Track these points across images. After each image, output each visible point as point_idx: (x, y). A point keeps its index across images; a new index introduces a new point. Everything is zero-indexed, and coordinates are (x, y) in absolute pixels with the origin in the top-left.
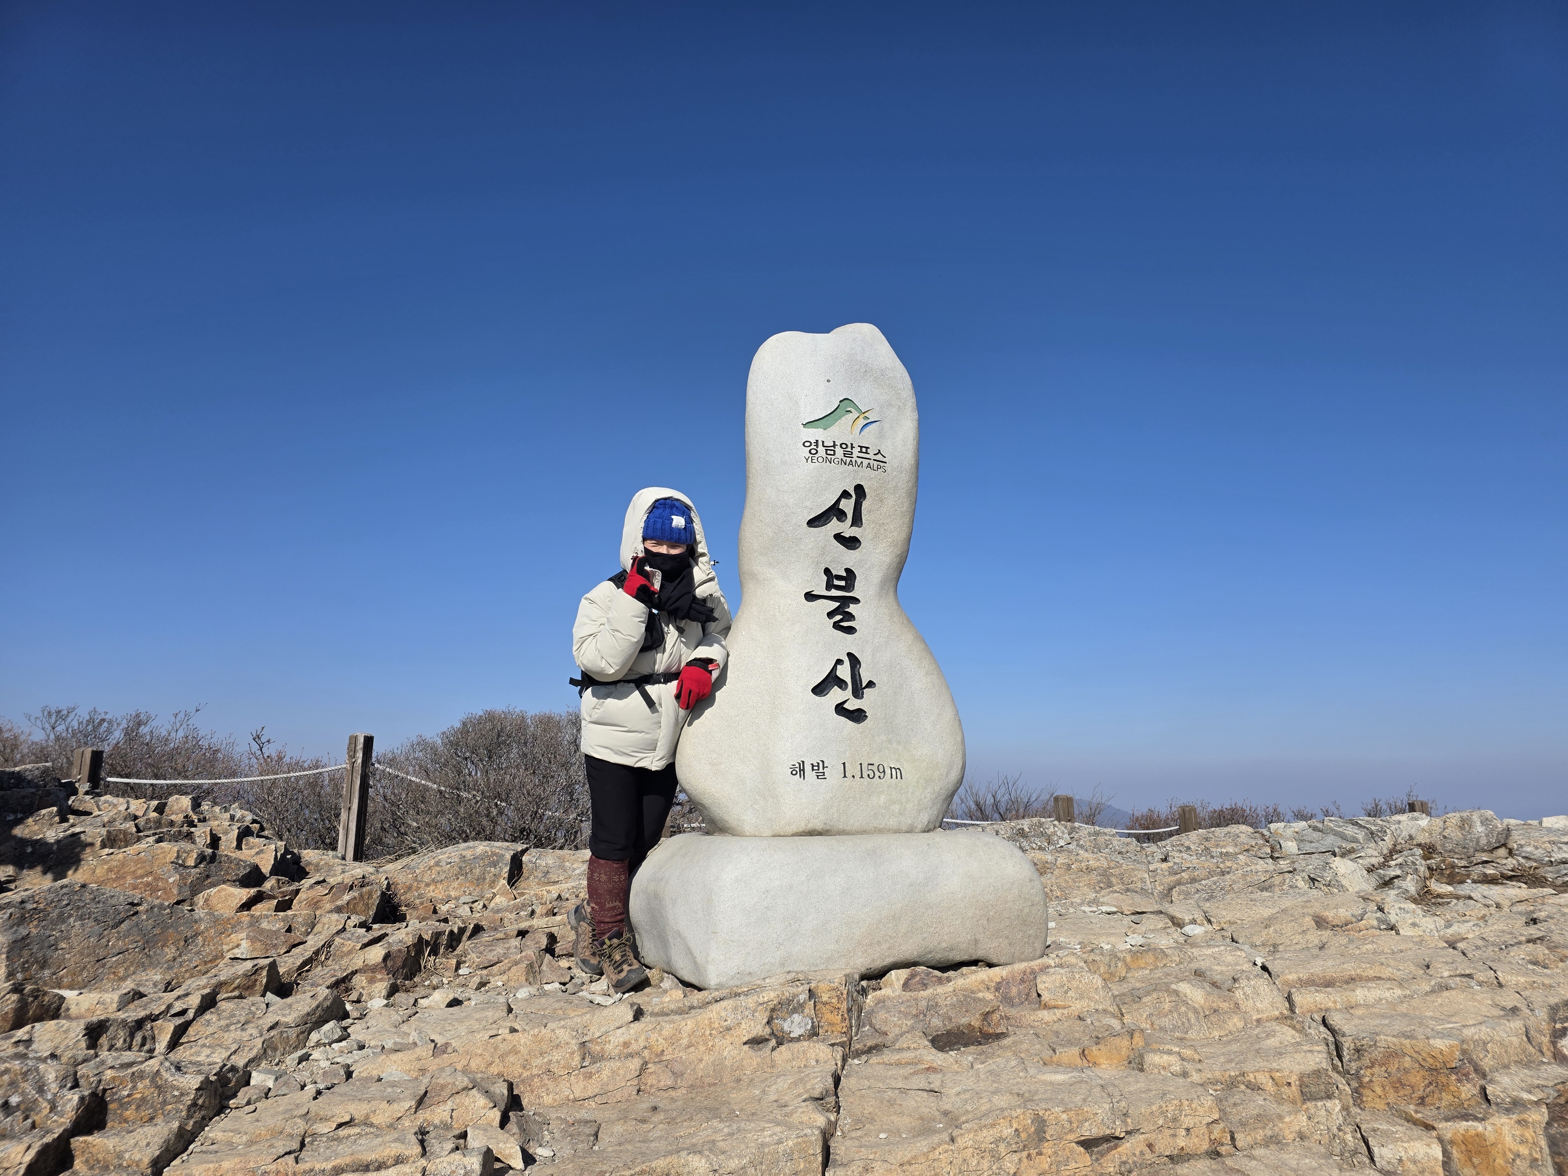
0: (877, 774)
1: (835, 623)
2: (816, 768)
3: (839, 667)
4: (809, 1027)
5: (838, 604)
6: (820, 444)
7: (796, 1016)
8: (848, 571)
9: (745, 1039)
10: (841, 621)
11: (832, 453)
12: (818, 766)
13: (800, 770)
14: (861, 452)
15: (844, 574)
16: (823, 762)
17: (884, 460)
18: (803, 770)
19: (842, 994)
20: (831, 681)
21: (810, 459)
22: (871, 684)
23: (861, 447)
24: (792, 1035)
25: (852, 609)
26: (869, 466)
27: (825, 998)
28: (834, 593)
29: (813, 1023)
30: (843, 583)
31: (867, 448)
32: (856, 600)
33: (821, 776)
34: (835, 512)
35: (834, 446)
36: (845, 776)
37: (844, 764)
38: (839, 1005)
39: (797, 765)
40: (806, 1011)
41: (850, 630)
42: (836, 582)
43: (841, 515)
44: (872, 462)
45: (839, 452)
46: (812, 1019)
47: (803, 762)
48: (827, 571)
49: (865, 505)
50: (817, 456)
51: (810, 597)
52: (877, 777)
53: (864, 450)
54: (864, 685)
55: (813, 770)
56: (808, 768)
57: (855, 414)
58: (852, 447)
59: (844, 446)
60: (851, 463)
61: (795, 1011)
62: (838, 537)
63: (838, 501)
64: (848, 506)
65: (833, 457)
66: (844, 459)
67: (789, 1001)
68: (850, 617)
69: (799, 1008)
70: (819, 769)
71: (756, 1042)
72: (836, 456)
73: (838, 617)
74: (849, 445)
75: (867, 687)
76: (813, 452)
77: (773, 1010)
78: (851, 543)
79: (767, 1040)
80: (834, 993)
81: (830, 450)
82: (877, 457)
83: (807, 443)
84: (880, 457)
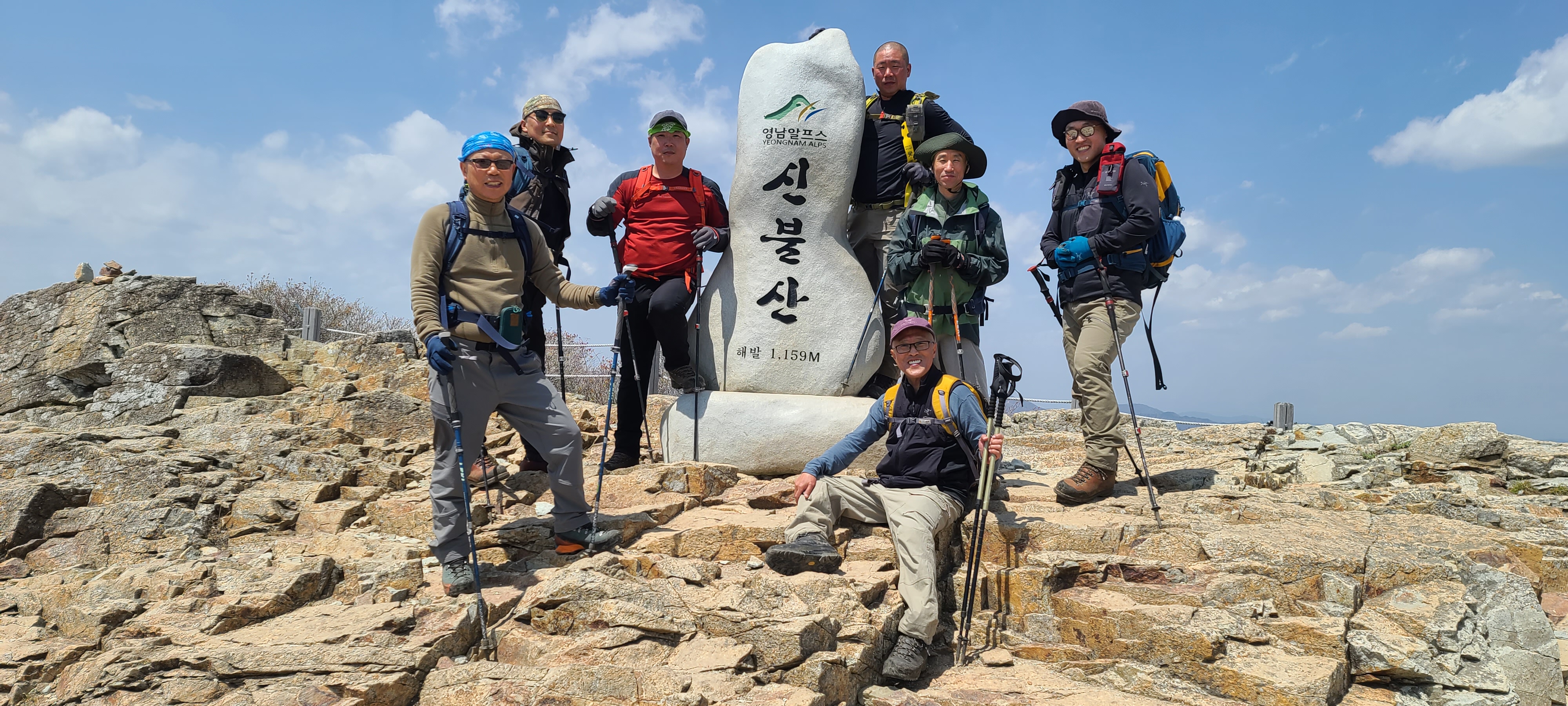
0: (799, 357)
1: (781, 257)
3: (779, 286)
4: (682, 487)
5: (786, 244)
6: (774, 131)
7: (675, 480)
8: (794, 219)
9: (644, 489)
10: (787, 255)
11: (782, 136)
12: (755, 350)
15: (793, 223)
16: (758, 348)
17: (825, 138)
18: (746, 351)
19: (702, 472)
20: (773, 295)
21: (764, 143)
22: (805, 299)
23: (805, 131)
24: (673, 490)
25: (798, 247)
26: (812, 144)
28: (784, 236)
29: (684, 485)
30: (792, 229)
31: (810, 131)
32: (802, 241)
33: (757, 355)
34: (783, 179)
35: (784, 131)
36: (773, 358)
37: (774, 350)
38: (700, 478)
39: (743, 348)
40: (681, 479)
41: (796, 262)
42: (786, 228)
43: (789, 182)
44: (813, 141)
45: (787, 136)
47: (746, 346)
48: (779, 221)
49: (809, 172)
50: (771, 140)
51: (764, 239)
53: (807, 133)
54: (798, 299)
55: (751, 352)
56: (749, 349)
57: (804, 106)
59: (792, 131)
60: (797, 143)
62: (787, 197)
63: (787, 171)
64: (794, 174)
65: (783, 140)
66: (792, 141)
67: (672, 473)
68: (797, 252)
69: (678, 477)
70: (755, 353)
71: (651, 491)
72: (785, 138)
74: (796, 130)
75: (801, 300)
76: (769, 137)
77: (663, 476)
78: (799, 201)
79: (658, 491)
80: (698, 471)
82: (817, 137)
83: (765, 131)
84: (821, 137)
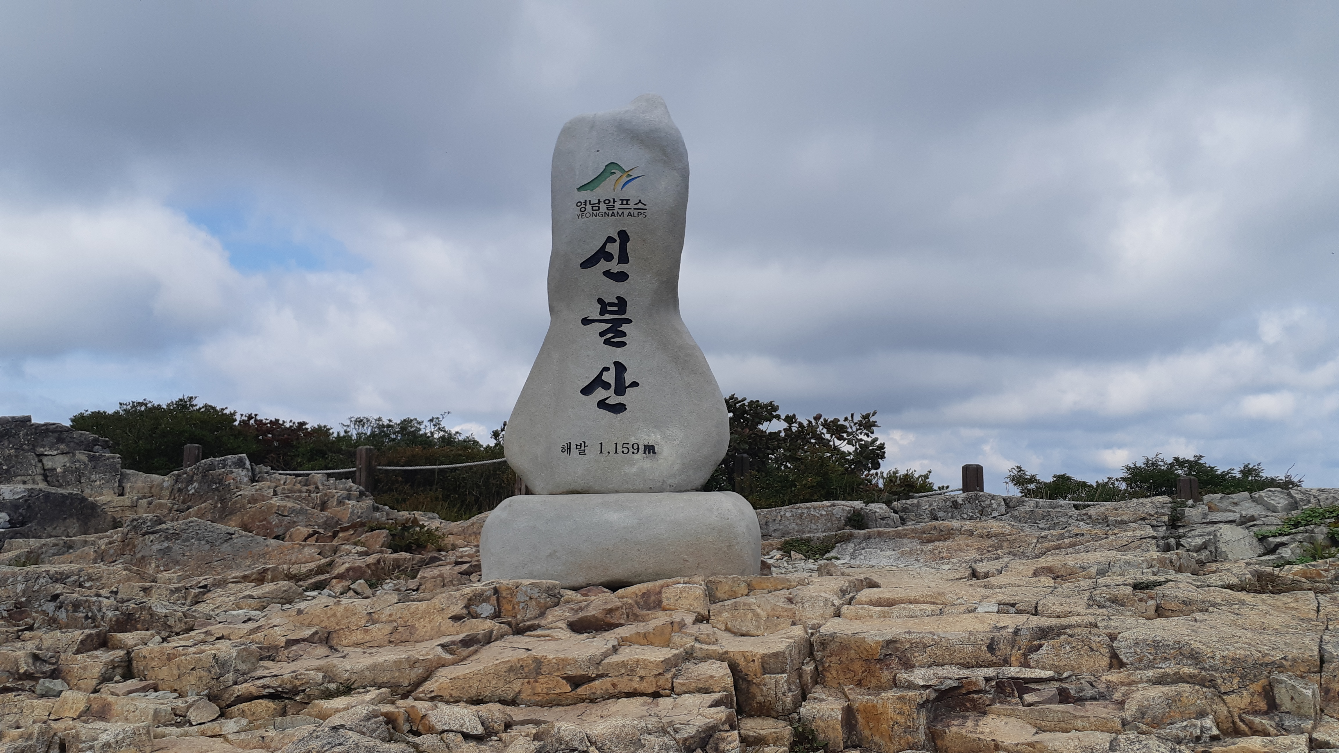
0: (631, 450)
1: (605, 340)
2: (578, 447)
3: (604, 373)
4: (493, 611)
5: (611, 325)
6: (588, 202)
7: (484, 604)
8: (617, 298)
9: (450, 616)
10: (612, 337)
11: (597, 208)
12: (581, 446)
13: (567, 449)
14: (622, 204)
15: (616, 302)
16: (584, 443)
17: (645, 207)
18: (570, 449)
19: (513, 592)
20: (598, 382)
21: (580, 216)
22: (635, 384)
23: (622, 200)
24: (482, 616)
25: (624, 328)
26: (629, 214)
27: (504, 595)
28: (607, 316)
29: (495, 609)
30: (616, 309)
31: (628, 200)
32: (629, 321)
33: (582, 453)
34: (602, 254)
35: (599, 202)
36: (601, 452)
37: (601, 444)
38: (511, 599)
39: (566, 445)
40: (491, 601)
41: (623, 344)
42: (609, 308)
43: (609, 257)
44: (632, 211)
45: (603, 207)
46: (495, 606)
47: (570, 443)
48: (600, 301)
49: (629, 245)
50: (585, 212)
51: (586, 321)
52: (630, 452)
53: (625, 202)
54: (627, 385)
55: (577, 448)
56: (573, 447)
57: (619, 174)
58: (614, 201)
59: (607, 202)
60: (613, 214)
61: (484, 601)
62: (607, 274)
63: (604, 245)
64: (614, 249)
65: (598, 212)
66: (607, 212)
67: (481, 595)
68: (624, 334)
69: (487, 600)
70: (582, 448)
71: (456, 618)
72: (601, 210)
73: (610, 335)
74: (612, 201)
75: (630, 386)
76: (583, 209)
77: (470, 600)
78: (621, 277)
79: (464, 618)
80: (509, 592)
81: (595, 206)
82: (636, 207)
83: (578, 204)
84: (640, 206)
